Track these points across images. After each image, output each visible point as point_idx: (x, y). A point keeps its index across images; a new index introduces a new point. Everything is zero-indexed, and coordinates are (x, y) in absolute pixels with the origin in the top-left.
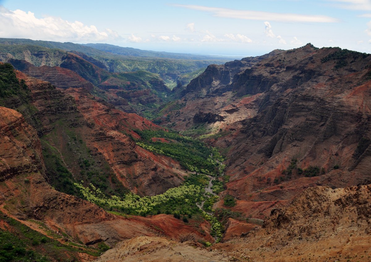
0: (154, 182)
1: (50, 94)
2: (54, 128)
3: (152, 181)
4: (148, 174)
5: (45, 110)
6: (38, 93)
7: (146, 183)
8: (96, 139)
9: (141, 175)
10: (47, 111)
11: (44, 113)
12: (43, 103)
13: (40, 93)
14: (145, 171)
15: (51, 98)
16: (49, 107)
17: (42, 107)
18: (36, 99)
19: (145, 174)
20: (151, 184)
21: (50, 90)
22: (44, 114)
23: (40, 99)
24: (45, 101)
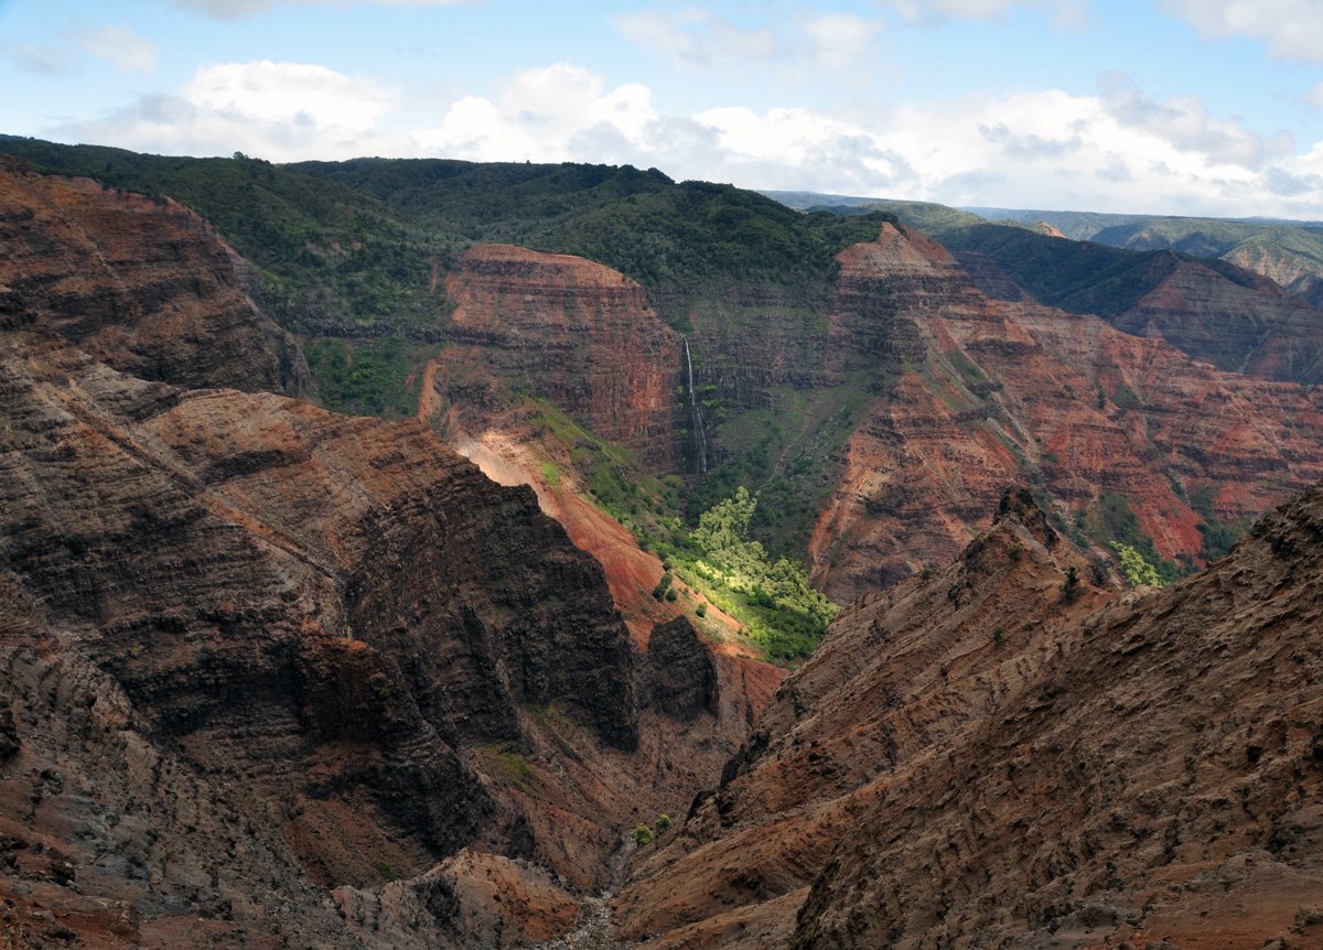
0: (879, 582)
1: (874, 305)
2: (843, 382)
3: (877, 576)
4: (884, 554)
5: (845, 338)
6: (851, 297)
7: (857, 571)
8: (873, 429)
9: (868, 547)
10: (852, 342)
11: (843, 343)
12: (851, 322)
13: (855, 296)
14: (881, 545)
15: (874, 315)
16: (860, 333)
17: (844, 329)
18: (842, 310)
19: (878, 551)
20: (869, 581)
21: (877, 296)
22: (841, 346)
23: (851, 310)
24: (860, 318)
